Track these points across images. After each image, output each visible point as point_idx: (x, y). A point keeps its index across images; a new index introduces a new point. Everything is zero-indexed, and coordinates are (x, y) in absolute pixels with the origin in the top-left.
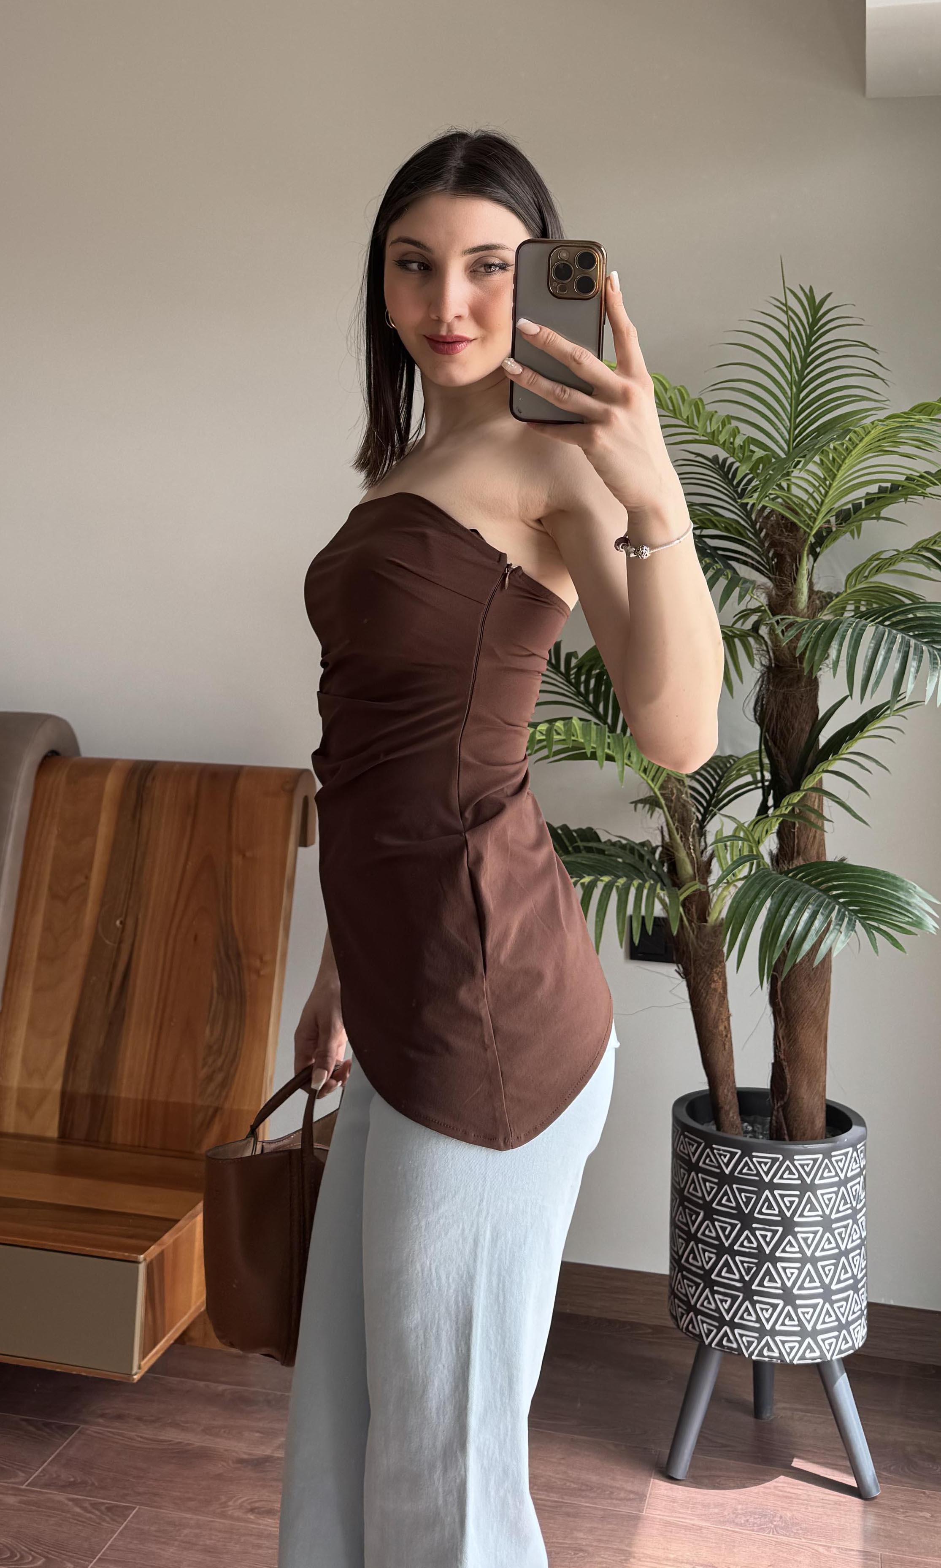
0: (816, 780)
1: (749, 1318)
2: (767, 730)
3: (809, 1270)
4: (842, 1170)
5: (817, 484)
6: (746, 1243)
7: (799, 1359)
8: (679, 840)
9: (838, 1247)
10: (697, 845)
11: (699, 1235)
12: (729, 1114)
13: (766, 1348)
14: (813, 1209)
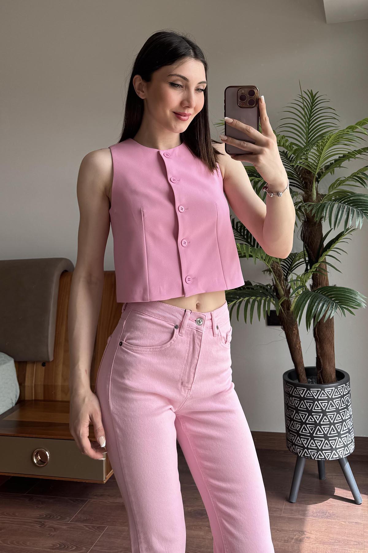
0: (324, 258)
1: (313, 446)
2: (306, 243)
3: (332, 427)
4: (342, 392)
5: (316, 157)
6: (310, 420)
7: (331, 459)
8: (278, 283)
9: (342, 418)
10: (285, 284)
11: (294, 418)
12: (302, 377)
13: (320, 456)
14: (332, 406)
